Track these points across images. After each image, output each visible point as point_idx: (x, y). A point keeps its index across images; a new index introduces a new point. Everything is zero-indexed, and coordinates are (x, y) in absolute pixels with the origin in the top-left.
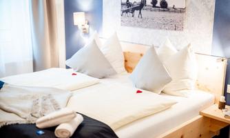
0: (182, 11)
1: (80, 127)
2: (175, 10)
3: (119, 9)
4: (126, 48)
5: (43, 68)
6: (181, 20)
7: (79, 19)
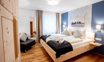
0: (84, 23)
1: (64, 42)
2: (82, 23)
3: (71, 24)
4: (72, 31)
5: (57, 33)
6: (84, 25)
7: (64, 26)
